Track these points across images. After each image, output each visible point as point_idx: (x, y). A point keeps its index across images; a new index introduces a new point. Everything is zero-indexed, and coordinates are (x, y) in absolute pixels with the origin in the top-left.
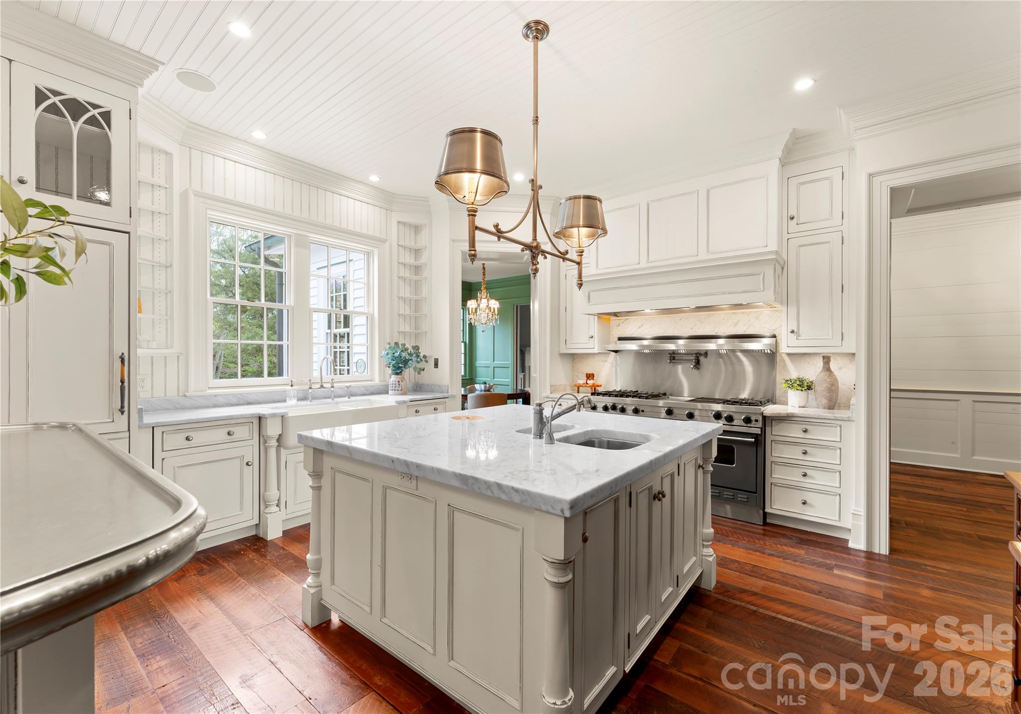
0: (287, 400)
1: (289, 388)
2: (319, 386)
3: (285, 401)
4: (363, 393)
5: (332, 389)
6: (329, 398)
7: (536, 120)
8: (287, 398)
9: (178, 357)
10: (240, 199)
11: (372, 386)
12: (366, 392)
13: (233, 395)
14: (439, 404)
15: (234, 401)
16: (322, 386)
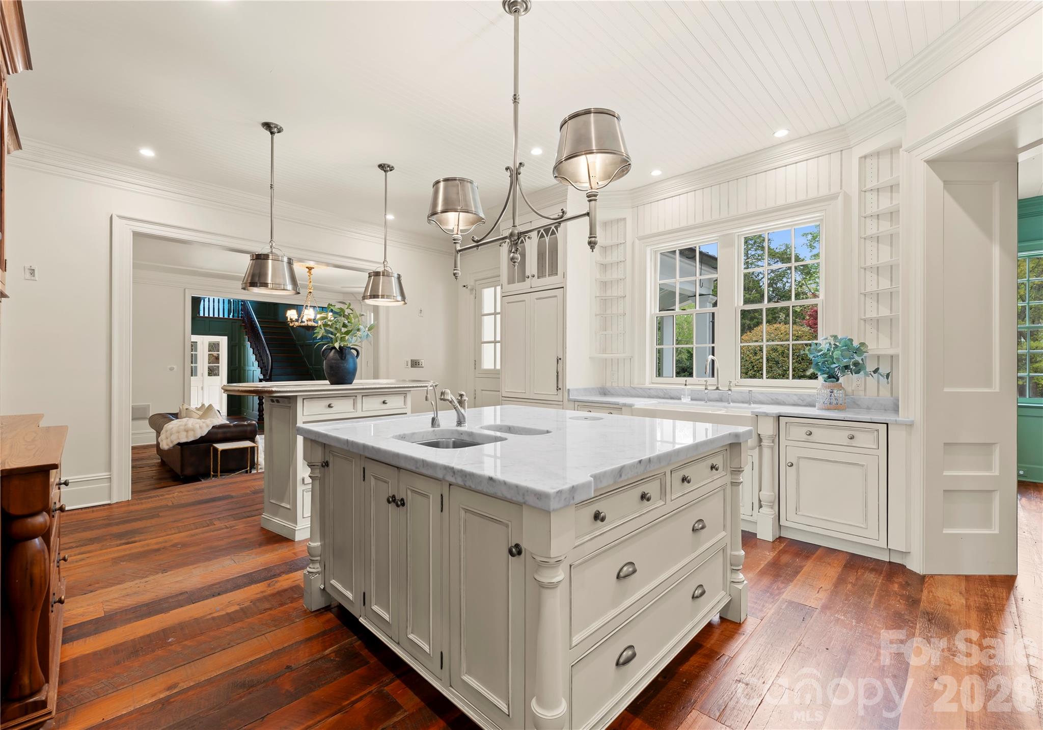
0: (682, 399)
1: (683, 387)
2: (715, 388)
3: (680, 399)
4: (795, 403)
5: (730, 392)
6: (746, 403)
7: (515, 99)
8: (682, 396)
9: (630, 359)
10: (669, 227)
11: (810, 395)
12: (800, 402)
13: (661, 390)
14: (858, 430)
15: (661, 394)
16: (717, 389)
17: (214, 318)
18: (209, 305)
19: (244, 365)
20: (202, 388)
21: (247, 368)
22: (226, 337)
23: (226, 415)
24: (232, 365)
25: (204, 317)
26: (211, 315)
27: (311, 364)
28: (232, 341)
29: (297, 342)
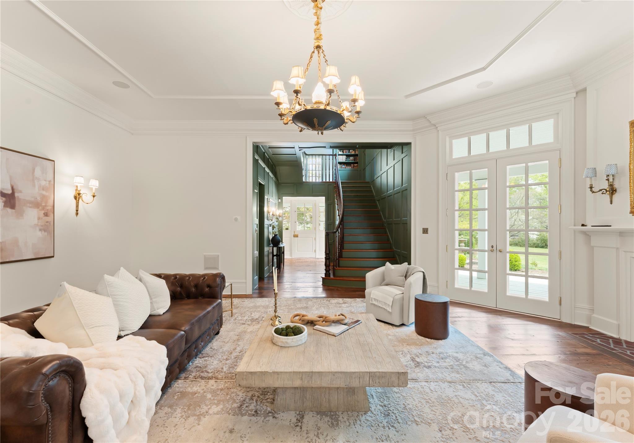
22: (324, 197)
24: (328, 221)
28: (328, 201)
29: (376, 198)
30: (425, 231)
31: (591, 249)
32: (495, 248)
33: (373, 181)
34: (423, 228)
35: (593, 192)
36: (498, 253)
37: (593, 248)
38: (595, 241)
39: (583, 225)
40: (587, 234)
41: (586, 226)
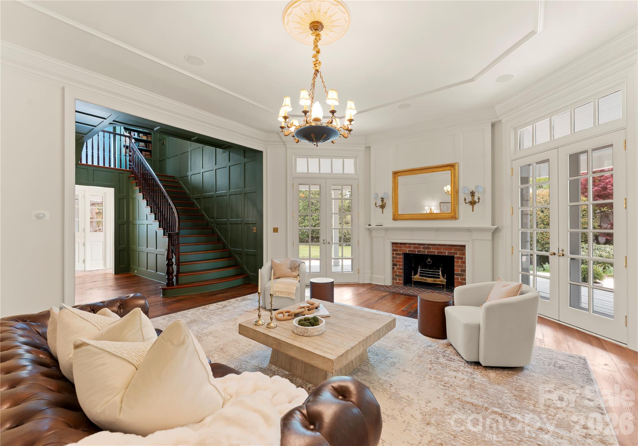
17: (98, 166)
18: (93, 153)
19: (134, 219)
20: (84, 245)
21: (138, 222)
22: (113, 189)
23: (114, 273)
24: (119, 219)
25: (87, 165)
26: (95, 163)
27: (213, 218)
28: (119, 193)
29: (191, 196)
30: (276, 230)
31: (372, 238)
32: (325, 241)
33: (185, 178)
34: (273, 228)
35: (377, 207)
36: (328, 244)
37: (372, 237)
38: (374, 234)
39: (369, 225)
40: (370, 230)
41: (371, 225)
